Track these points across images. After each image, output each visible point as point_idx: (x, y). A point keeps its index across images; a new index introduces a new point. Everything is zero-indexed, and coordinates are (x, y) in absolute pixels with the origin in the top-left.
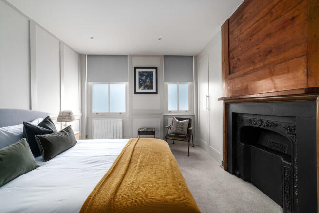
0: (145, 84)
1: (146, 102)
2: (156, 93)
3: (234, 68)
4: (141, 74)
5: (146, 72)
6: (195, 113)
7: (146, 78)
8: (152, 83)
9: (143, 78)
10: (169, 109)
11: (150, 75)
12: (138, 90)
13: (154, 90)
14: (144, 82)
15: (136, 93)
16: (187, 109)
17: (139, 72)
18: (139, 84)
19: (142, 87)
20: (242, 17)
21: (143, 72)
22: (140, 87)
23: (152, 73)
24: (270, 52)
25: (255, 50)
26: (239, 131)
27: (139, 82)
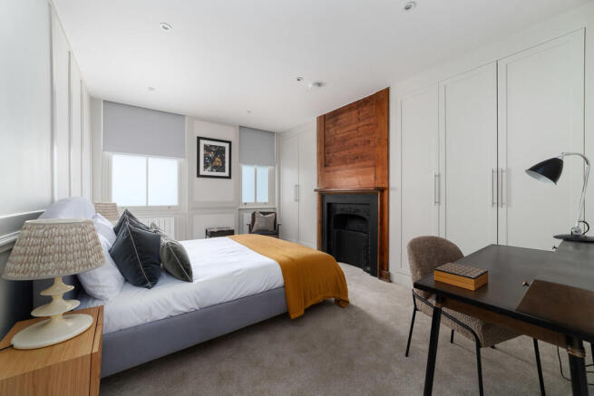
0: (214, 164)
1: (214, 190)
2: (229, 177)
3: (329, 162)
4: (206, 148)
5: (215, 147)
6: (276, 206)
7: (216, 156)
8: (224, 163)
9: (211, 155)
10: (244, 201)
11: (220, 151)
12: (202, 172)
13: (226, 174)
14: (212, 160)
15: (199, 176)
16: (267, 200)
17: (205, 146)
18: (205, 162)
19: (209, 168)
20: (337, 120)
21: (211, 146)
22: (206, 167)
23: (223, 148)
24: (357, 158)
25: (346, 153)
26: (332, 219)
27: (205, 160)
